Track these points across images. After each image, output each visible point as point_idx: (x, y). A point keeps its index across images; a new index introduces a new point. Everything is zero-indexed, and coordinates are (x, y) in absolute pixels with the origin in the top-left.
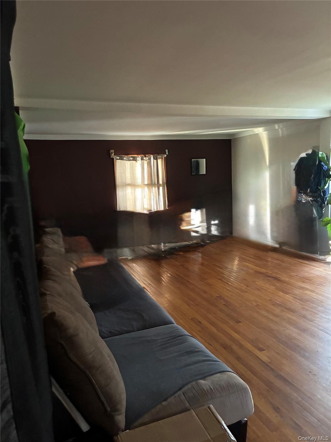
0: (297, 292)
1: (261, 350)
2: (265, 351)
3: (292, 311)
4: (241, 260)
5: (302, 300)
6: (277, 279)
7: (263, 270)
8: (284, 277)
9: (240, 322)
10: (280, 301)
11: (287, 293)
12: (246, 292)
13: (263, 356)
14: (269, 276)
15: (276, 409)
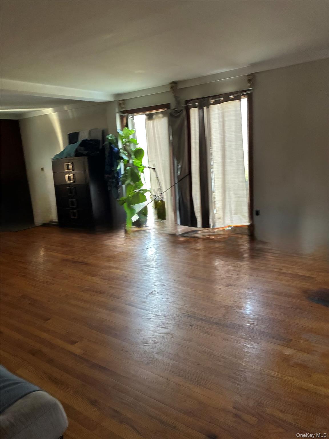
0: (104, 272)
1: (73, 343)
2: (78, 343)
3: (101, 293)
4: (47, 250)
5: (110, 279)
6: (83, 263)
7: (69, 257)
8: (91, 260)
9: (49, 319)
10: (88, 285)
11: (95, 276)
12: (54, 284)
13: (76, 349)
14: (75, 262)
15: (94, 403)
